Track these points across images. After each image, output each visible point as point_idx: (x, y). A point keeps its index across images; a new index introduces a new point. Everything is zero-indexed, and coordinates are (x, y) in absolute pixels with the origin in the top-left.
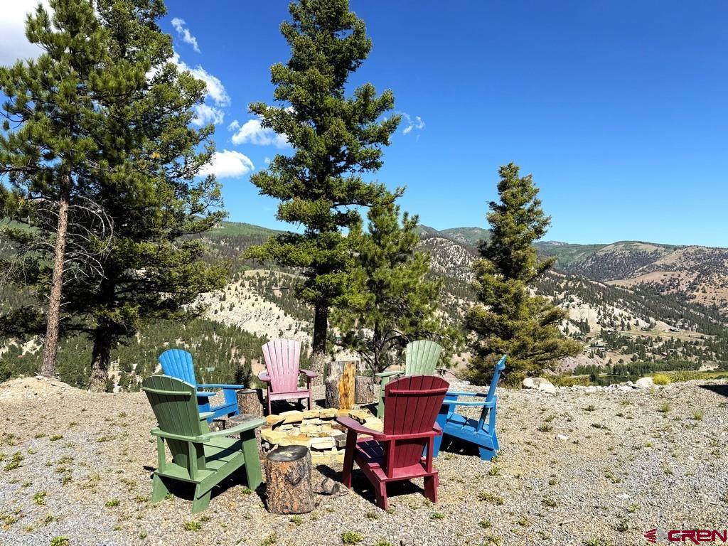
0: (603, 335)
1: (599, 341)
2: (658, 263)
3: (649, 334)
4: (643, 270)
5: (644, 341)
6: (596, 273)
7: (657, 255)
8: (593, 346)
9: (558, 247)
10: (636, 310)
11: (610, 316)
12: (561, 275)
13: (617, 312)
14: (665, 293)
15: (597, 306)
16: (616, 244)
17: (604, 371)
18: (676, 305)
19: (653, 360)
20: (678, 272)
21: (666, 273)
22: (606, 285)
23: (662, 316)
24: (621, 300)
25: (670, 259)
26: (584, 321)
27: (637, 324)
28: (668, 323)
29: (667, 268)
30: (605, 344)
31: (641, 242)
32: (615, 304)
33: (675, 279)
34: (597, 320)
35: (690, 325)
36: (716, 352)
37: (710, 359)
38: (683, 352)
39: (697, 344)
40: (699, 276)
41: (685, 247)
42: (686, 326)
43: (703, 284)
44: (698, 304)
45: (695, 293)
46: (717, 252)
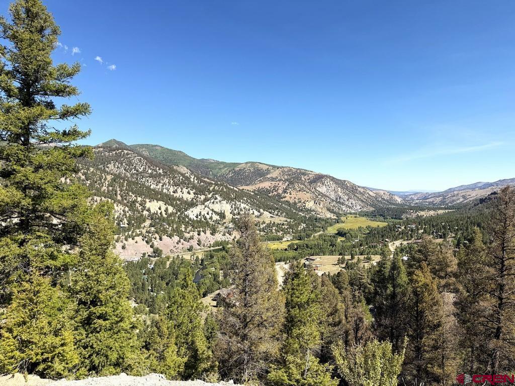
1: (230, 225)
2: (268, 176)
3: (259, 220)
4: (260, 180)
5: (256, 224)
6: (234, 182)
7: (268, 171)
8: (226, 228)
9: (213, 163)
10: (253, 204)
11: (238, 208)
12: (212, 182)
13: (243, 206)
14: (270, 195)
15: (231, 202)
16: (247, 163)
17: (231, 244)
18: (275, 201)
19: (259, 236)
20: (278, 182)
21: (272, 182)
22: (238, 189)
23: (268, 208)
24: (245, 199)
25: (275, 174)
26: (223, 212)
27: (253, 214)
28: (270, 213)
29: (273, 179)
30: (233, 226)
31: (260, 163)
32: (242, 201)
33: (276, 186)
34: (230, 211)
35: (281, 214)
36: (292, 229)
37: (289, 233)
38: (275, 230)
39: (283, 225)
40: (288, 185)
41: (283, 167)
42: (279, 214)
43: (290, 190)
44: (287, 201)
45: (286, 195)
46: (299, 171)
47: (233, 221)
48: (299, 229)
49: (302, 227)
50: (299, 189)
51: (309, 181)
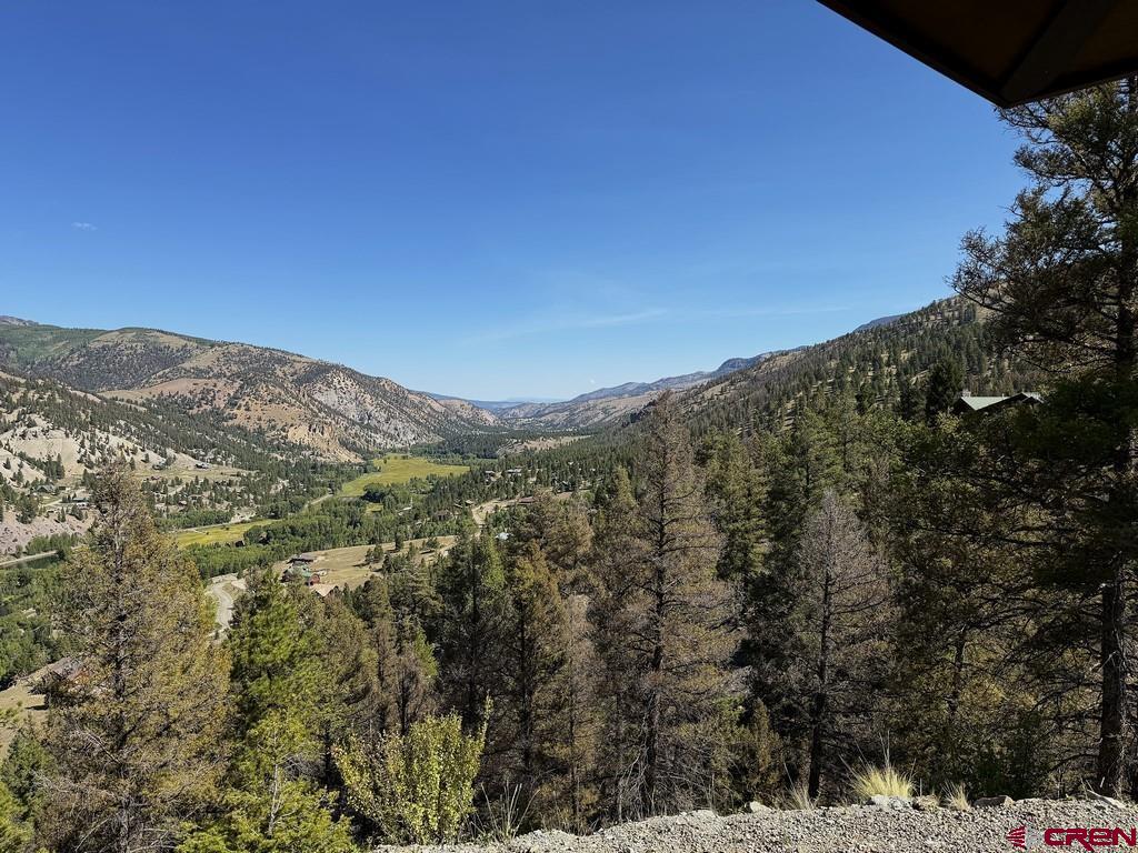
1: (77, 492)
2: (187, 365)
3: (164, 475)
4: (165, 375)
5: (155, 486)
6: (86, 379)
7: (185, 354)
8: (66, 500)
9: (17, 328)
10: (145, 438)
11: (101, 448)
12: (18, 379)
13: (114, 441)
14: (194, 411)
15: (78, 433)
16: (123, 331)
17: (82, 542)
18: (207, 428)
19: (165, 515)
20: (214, 380)
21: (198, 381)
22: (98, 397)
23: (185, 445)
24: (122, 423)
25: (204, 360)
26: (54, 459)
27: (146, 461)
28: (194, 457)
29: (199, 373)
30: (88, 496)
31: (162, 332)
32: (111, 428)
33: (209, 391)
34: (78, 457)
35: (224, 458)
36: (255, 494)
37: (247, 504)
38: (210, 498)
39: (230, 484)
40: (241, 387)
41: (225, 343)
42: (219, 460)
43: (247, 399)
44: (239, 427)
45: (235, 411)
46: (267, 354)
47: (88, 482)
48: (272, 492)
49: (280, 487)
50: (270, 397)
51: (295, 377)
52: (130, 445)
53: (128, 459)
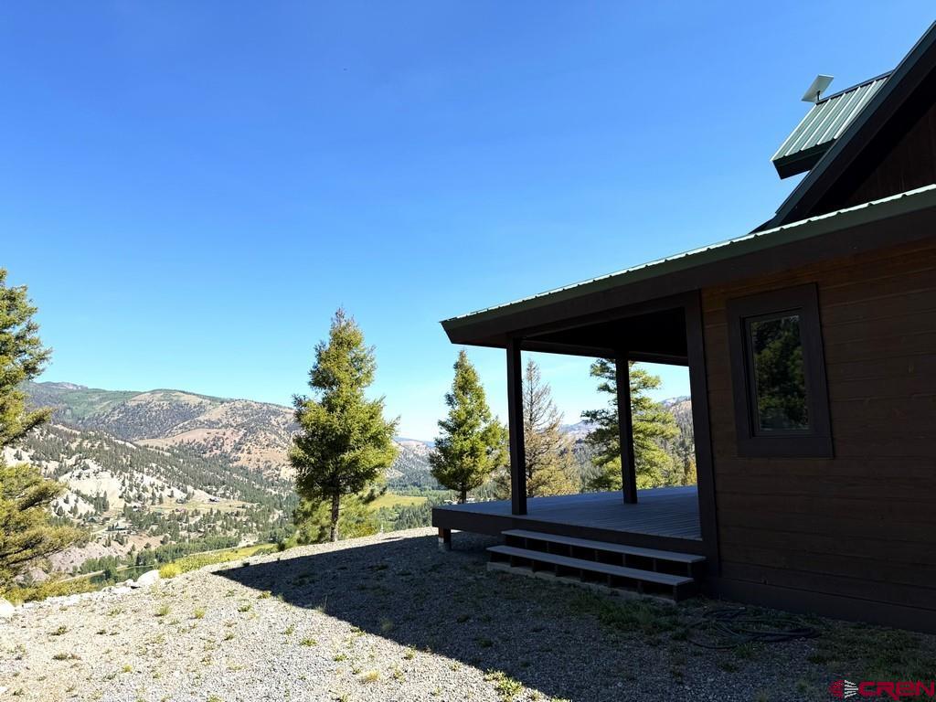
0: (127, 513)
1: (119, 522)
2: (202, 418)
3: (185, 507)
4: (184, 427)
5: (179, 516)
6: (123, 430)
7: (201, 409)
8: (111, 529)
9: (72, 392)
10: (170, 476)
11: (137, 486)
12: (74, 431)
13: (148, 480)
14: (207, 455)
15: (121, 474)
16: (153, 392)
17: (123, 563)
18: (218, 469)
19: (187, 540)
20: (224, 430)
21: (210, 431)
22: (135, 445)
23: (203, 483)
24: (154, 465)
25: (215, 413)
26: (102, 495)
27: (171, 496)
28: (208, 492)
29: (211, 424)
30: (127, 525)
31: (184, 392)
32: (146, 470)
33: (219, 438)
34: (120, 494)
35: (232, 493)
36: (257, 522)
37: (251, 531)
38: (222, 526)
39: (237, 515)
40: (245, 435)
41: (232, 400)
42: (228, 495)
43: (249, 444)
44: (242, 468)
45: (239, 454)
46: (265, 408)
48: (271, 521)
49: (276, 517)
50: (267, 442)
51: (286, 426)
52: (159, 483)
53: (158, 495)
